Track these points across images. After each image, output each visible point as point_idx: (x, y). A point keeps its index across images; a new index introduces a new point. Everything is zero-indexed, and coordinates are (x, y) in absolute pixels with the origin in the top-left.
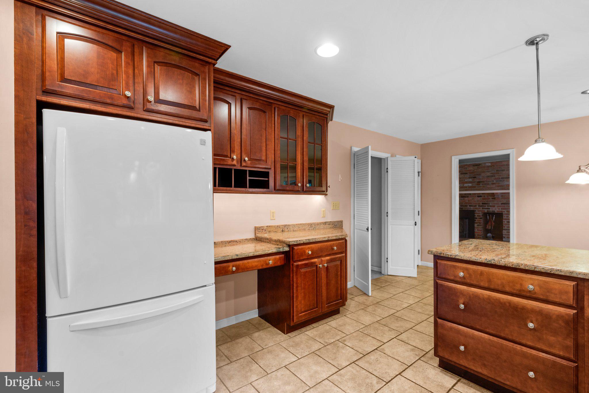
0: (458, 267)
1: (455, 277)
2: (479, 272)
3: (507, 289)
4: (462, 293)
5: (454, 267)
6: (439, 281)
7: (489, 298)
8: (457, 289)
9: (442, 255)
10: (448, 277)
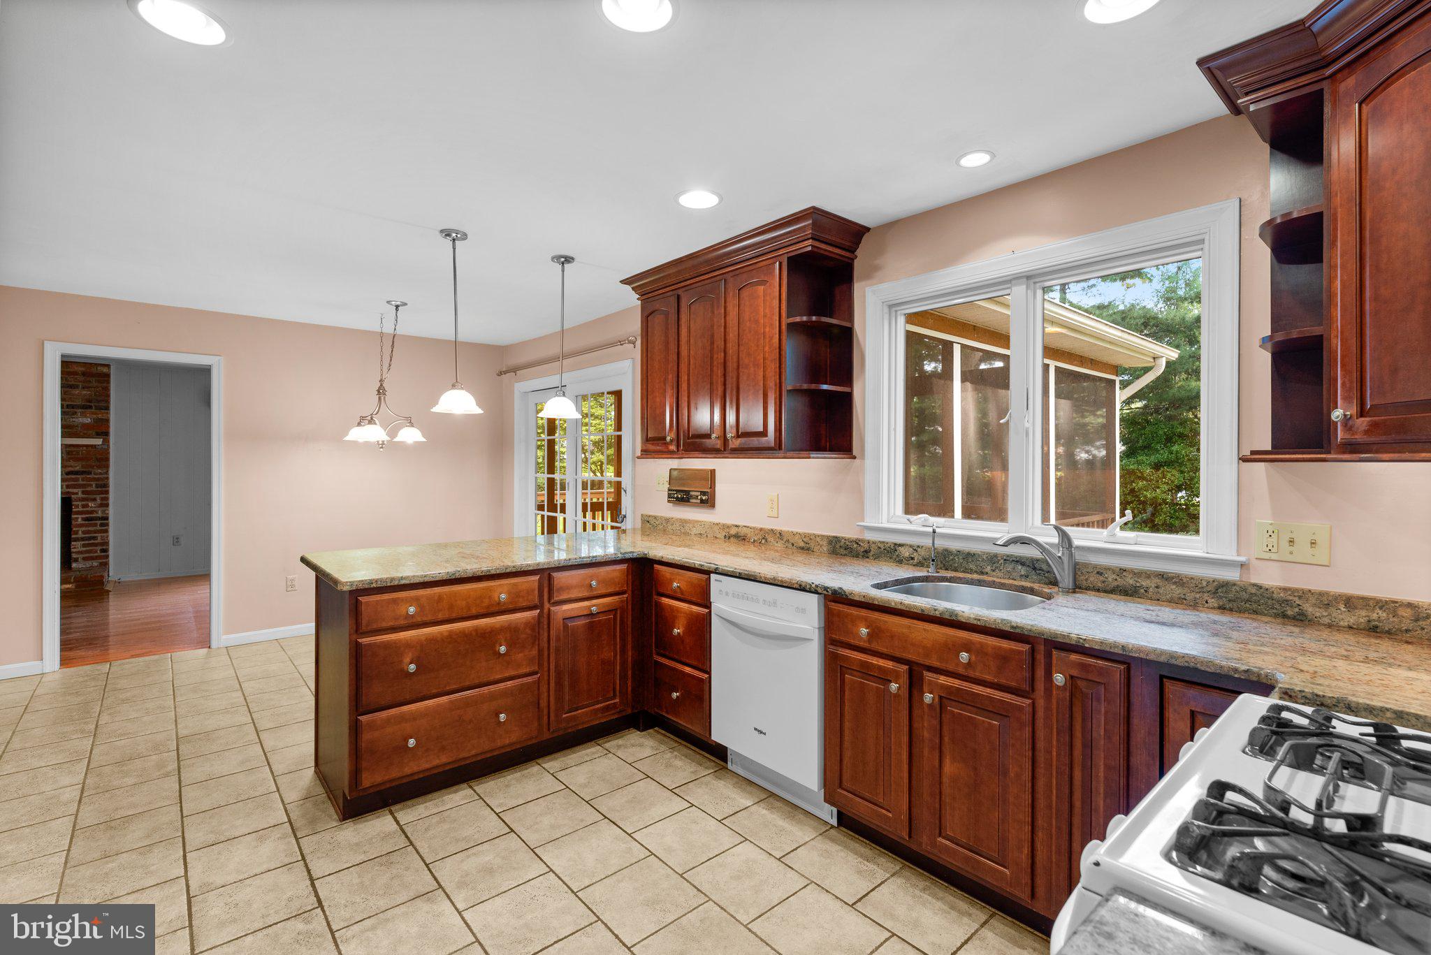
0: (402, 600)
1: (396, 619)
2: (436, 598)
3: (474, 611)
4: (408, 645)
5: (395, 601)
6: (364, 640)
7: (451, 633)
8: (400, 640)
9: (374, 585)
10: (384, 625)
